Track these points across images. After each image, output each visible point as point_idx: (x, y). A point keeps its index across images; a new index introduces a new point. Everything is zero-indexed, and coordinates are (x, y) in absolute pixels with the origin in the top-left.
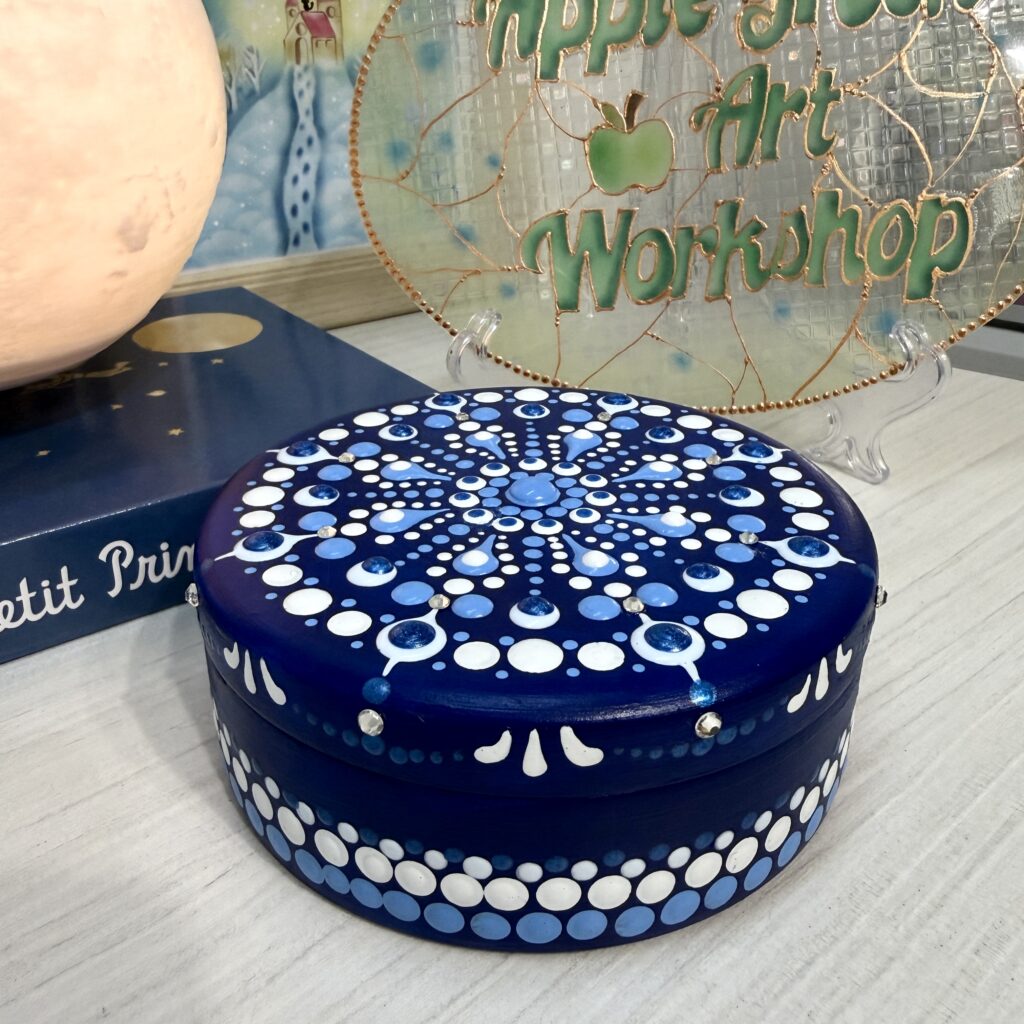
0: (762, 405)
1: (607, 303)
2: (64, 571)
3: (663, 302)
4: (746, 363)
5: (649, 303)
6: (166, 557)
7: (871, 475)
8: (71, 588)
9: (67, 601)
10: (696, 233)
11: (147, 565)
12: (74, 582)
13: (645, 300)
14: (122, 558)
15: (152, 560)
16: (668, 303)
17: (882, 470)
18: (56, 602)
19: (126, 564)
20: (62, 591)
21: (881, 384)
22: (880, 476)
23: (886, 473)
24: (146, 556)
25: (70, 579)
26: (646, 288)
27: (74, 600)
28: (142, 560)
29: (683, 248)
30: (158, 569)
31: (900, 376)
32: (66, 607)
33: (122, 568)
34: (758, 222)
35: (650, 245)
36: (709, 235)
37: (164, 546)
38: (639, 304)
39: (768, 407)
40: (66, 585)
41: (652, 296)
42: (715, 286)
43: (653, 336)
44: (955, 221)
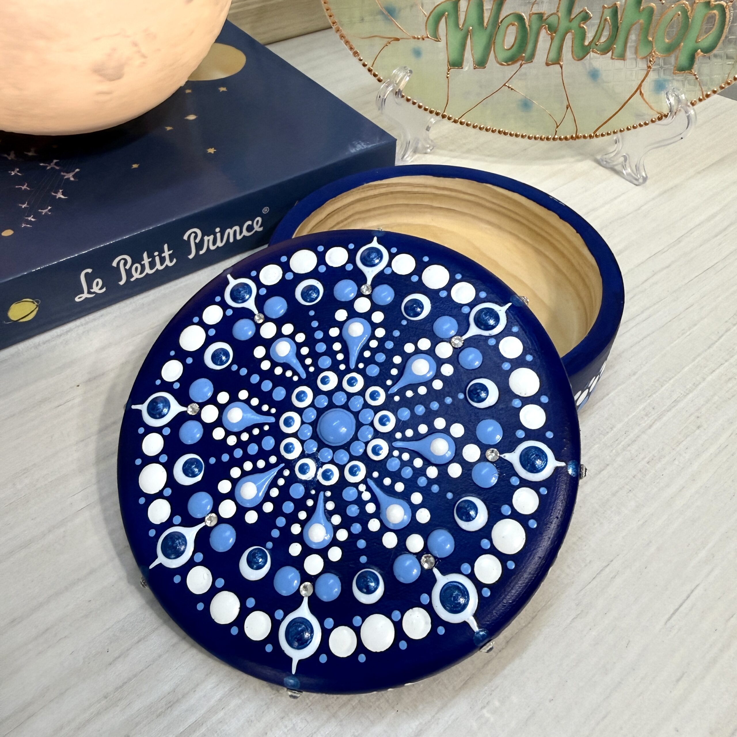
0: (574, 136)
1: (481, 64)
2: (166, 247)
3: (518, 64)
4: (567, 108)
5: (509, 65)
6: (218, 235)
7: (636, 180)
8: (170, 255)
9: (167, 262)
10: (545, 17)
11: (208, 241)
12: (171, 252)
13: (506, 62)
14: (196, 237)
15: (211, 237)
16: (521, 65)
17: (643, 177)
18: (162, 263)
19: (197, 241)
20: (165, 257)
21: (651, 125)
22: (641, 181)
23: (645, 179)
24: (208, 236)
25: (169, 250)
26: (508, 54)
27: (171, 261)
28: (206, 238)
29: (535, 27)
30: (214, 242)
31: (664, 121)
32: (167, 265)
33: (195, 243)
34: (587, 13)
35: (513, 25)
36: (553, 20)
37: (218, 230)
38: (502, 65)
39: (577, 137)
40: (167, 254)
41: (511, 60)
42: (553, 55)
43: (509, 87)
44: (717, 17)
